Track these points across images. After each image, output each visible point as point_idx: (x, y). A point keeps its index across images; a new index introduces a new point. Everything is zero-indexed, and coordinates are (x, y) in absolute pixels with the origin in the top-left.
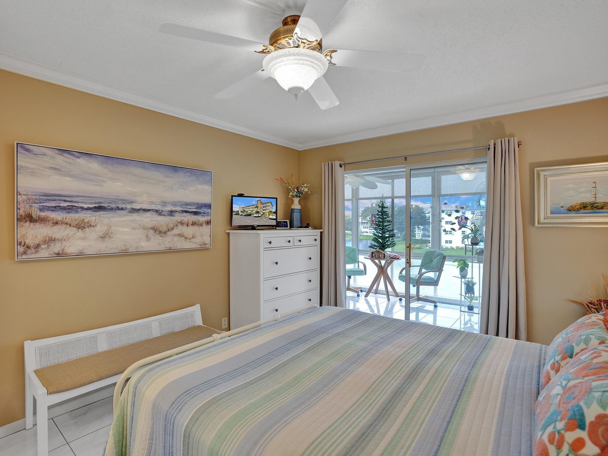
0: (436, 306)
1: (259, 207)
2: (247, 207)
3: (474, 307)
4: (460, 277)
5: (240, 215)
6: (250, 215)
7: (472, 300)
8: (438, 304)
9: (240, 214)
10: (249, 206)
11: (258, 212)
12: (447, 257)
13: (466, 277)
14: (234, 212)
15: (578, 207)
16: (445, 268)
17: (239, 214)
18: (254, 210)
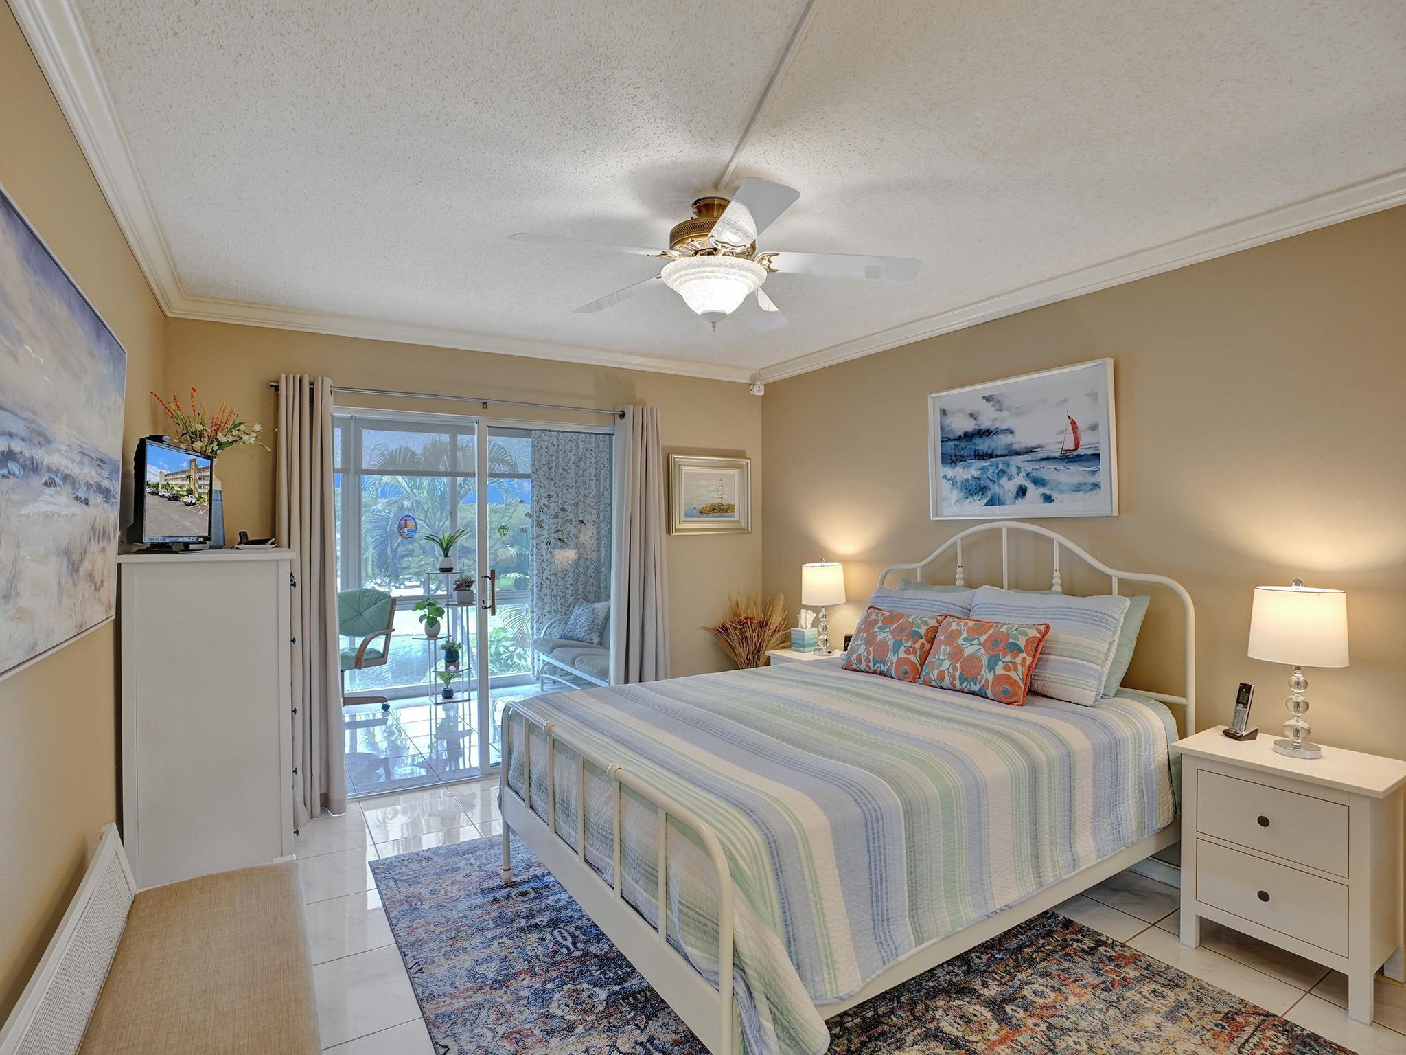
0: (386, 708)
1: (193, 477)
2: (172, 474)
3: (454, 690)
4: (426, 637)
5: (161, 496)
6: (176, 498)
7: (450, 679)
8: (389, 703)
9: (160, 494)
10: (177, 473)
11: (190, 492)
12: (397, 603)
13: (436, 636)
14: (149, 486)
15: (708, 509)
16: (396, 624)
17: (157, 494)
18: (184, 485)
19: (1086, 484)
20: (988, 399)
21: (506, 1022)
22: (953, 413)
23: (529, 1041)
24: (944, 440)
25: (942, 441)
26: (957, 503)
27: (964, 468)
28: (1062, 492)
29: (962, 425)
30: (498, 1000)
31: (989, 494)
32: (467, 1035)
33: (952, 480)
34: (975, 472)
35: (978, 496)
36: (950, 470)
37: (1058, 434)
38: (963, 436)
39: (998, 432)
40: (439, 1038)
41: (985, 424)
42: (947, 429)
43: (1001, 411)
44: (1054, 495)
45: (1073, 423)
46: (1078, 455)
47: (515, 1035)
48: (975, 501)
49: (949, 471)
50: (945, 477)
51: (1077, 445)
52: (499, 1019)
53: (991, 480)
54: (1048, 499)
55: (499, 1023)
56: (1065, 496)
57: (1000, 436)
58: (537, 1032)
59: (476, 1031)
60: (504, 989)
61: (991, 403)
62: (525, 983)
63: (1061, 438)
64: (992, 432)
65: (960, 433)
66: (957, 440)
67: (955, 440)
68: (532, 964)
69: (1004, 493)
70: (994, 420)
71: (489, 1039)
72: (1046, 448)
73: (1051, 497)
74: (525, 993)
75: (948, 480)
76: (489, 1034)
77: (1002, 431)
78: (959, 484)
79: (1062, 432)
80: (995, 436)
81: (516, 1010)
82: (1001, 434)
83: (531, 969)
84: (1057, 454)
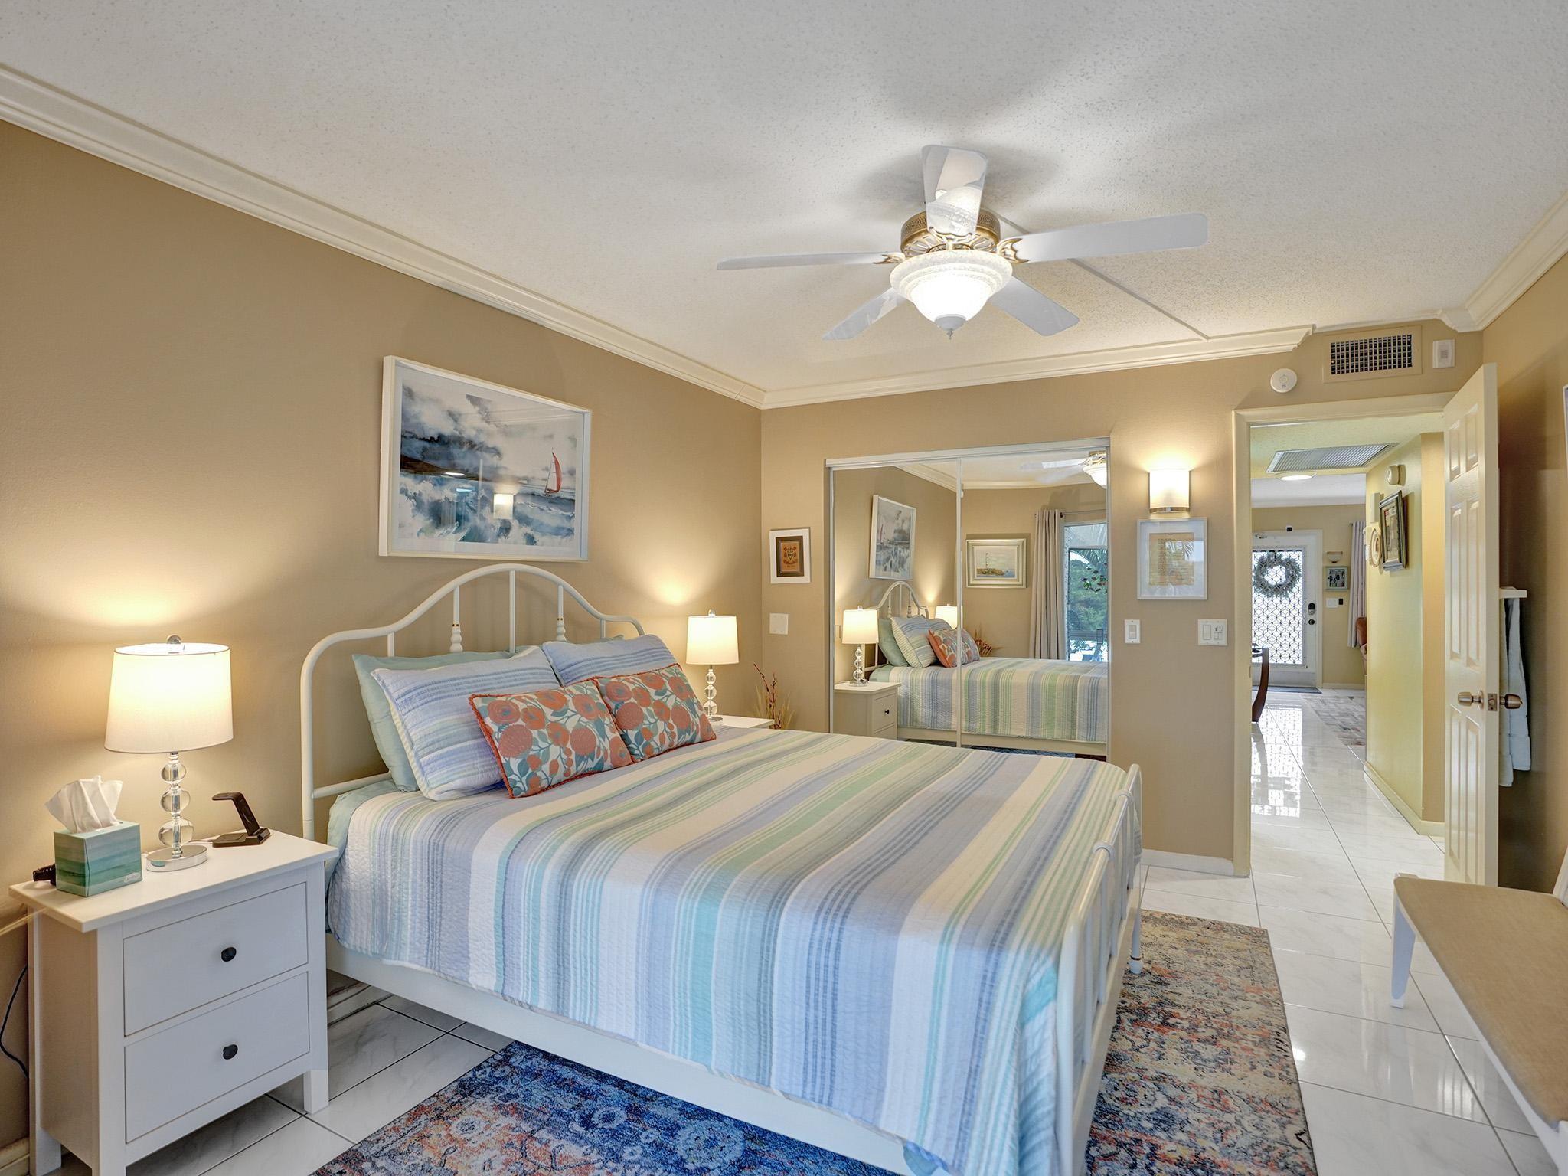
19: (563, 528)
20: (474, 400)
21: (1220, 1122)
22: (423, 400)
23: (1207, 1093)
24: (406, 437)
25: (403, 436)
26: (422, 534)
27: (435, 485)
28: (543, 534)
29: (434, 422)
30: (1217, 1148)
31: (467, 527)
32: (1271, 1136)
33: (416, 498)
34: (450, 494)
35: (453, 527)
36: (413, 484)
37: (543, 470)
38: (436, 438)
39: (483, 448)
40: (1305, 1152)
41: (469, 433)
42: (413, 421)
43: (488, 422)
44: (537, 537)
45: (557, 462)
46: (558, 497)
47: (1218, 1106)
48: (448, 532)
49: (410, 482)
50: (404, 491)
51: (559, 486)
52: (1227, 1129)
53: (471, 509)
54: (531, 540)
55: (1228, 1125)
56: (546, 539)
57: (484, 454)
58: (1194, 1096)
59: (1258, 1133)
60: (1202, 1155)
61: (477, 408)
62: (1171, 1146)
63: (545, 475)
64: (475, 445)
65: (433, 434)
66: (427, 440)
67: (423, 439)
68: (1148, 1161)
69: (486, 527)
70: (479, 431)
71: (1247, 1118)
72: (532, 482)
73: (533, 538)
74: (1180, 1136)
75: (410, 498)
76: (1245, 1123)
77: (488, 448)
78: (426, 507)
79: (547, 469)
80: (478, 453)
81: (1202, 1125)
82: (486, 452)
83: (1153, 1155)
84: (541, 492)
